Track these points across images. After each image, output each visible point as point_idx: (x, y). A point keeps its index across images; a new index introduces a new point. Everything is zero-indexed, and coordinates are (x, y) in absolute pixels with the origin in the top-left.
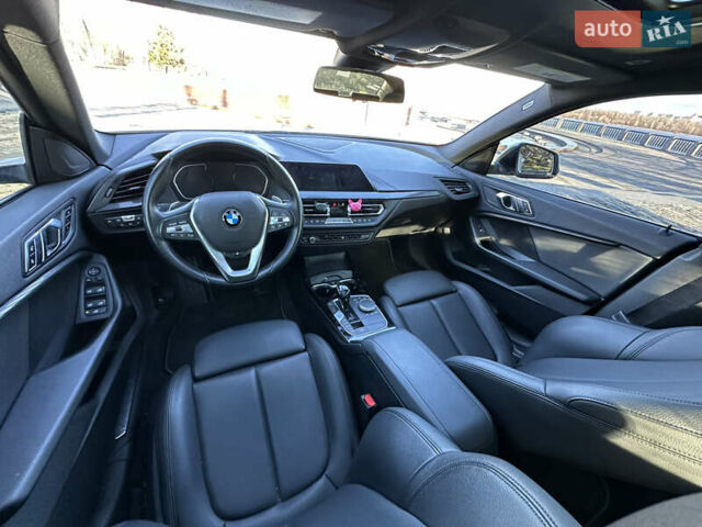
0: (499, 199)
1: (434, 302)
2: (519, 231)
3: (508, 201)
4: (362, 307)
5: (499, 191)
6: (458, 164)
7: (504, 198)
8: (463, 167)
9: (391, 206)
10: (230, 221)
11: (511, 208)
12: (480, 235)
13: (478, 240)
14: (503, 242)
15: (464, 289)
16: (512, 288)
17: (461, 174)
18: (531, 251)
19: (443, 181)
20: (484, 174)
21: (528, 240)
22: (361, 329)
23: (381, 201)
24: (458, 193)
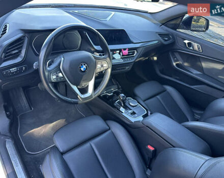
0: (185, 43)
1: (158, 97)
2: (194, 59)
3: (189, 44)
4: (131, 104)
5: (185, 40)
6: (163, 24)
7: (188, 43)
8: (166, 26)
9: (140, 50)
10: (82, 69)
11: (191, 48)
12: (175, 61)
13: (174, 64)
14: (186, 64)
15: (169, 89)
16: (192, 87)
17: (166, 30)
18: (201, 69)
19: (159, 35)
20: (175, 29)
21: (199, 63)
22: (136, 115)
23: (136, 49)
24: (166, 41)
